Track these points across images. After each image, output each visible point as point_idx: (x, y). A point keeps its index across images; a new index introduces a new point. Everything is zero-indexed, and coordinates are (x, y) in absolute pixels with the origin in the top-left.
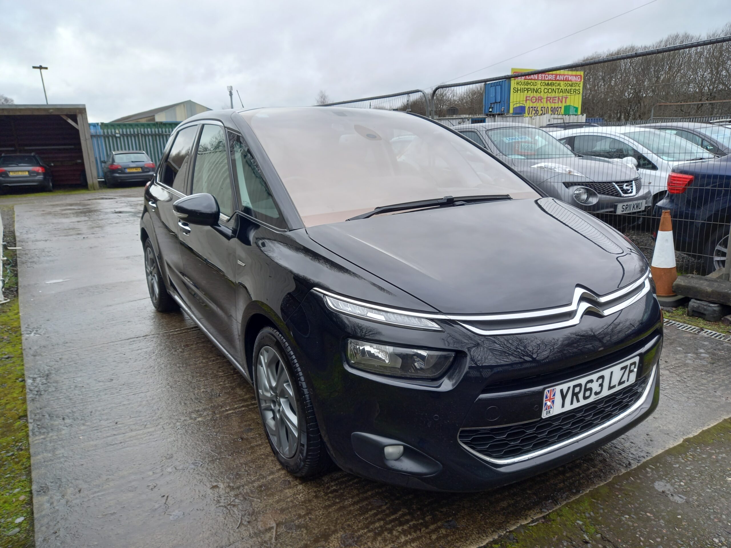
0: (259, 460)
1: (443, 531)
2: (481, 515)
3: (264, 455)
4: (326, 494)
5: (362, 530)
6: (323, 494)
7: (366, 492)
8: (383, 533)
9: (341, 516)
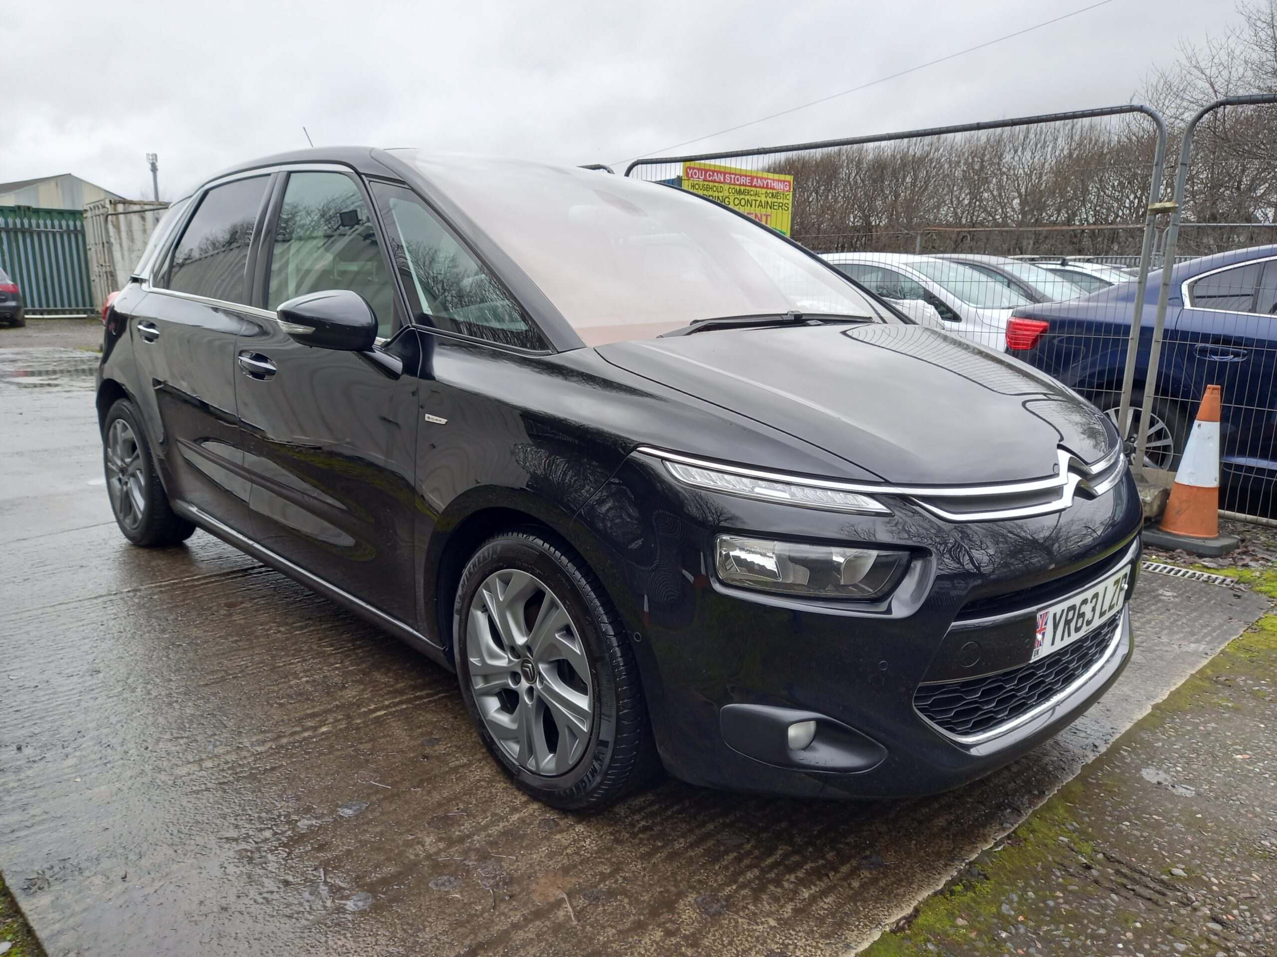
0: (477, 790)
1: (866, 874)
2: (914, 842)
3: (484, 780)
4: (634, 835)
5: (728, 886)
6: (627, 835)
7: (703, 824)
8: (767, 888)
9: (678, 867)
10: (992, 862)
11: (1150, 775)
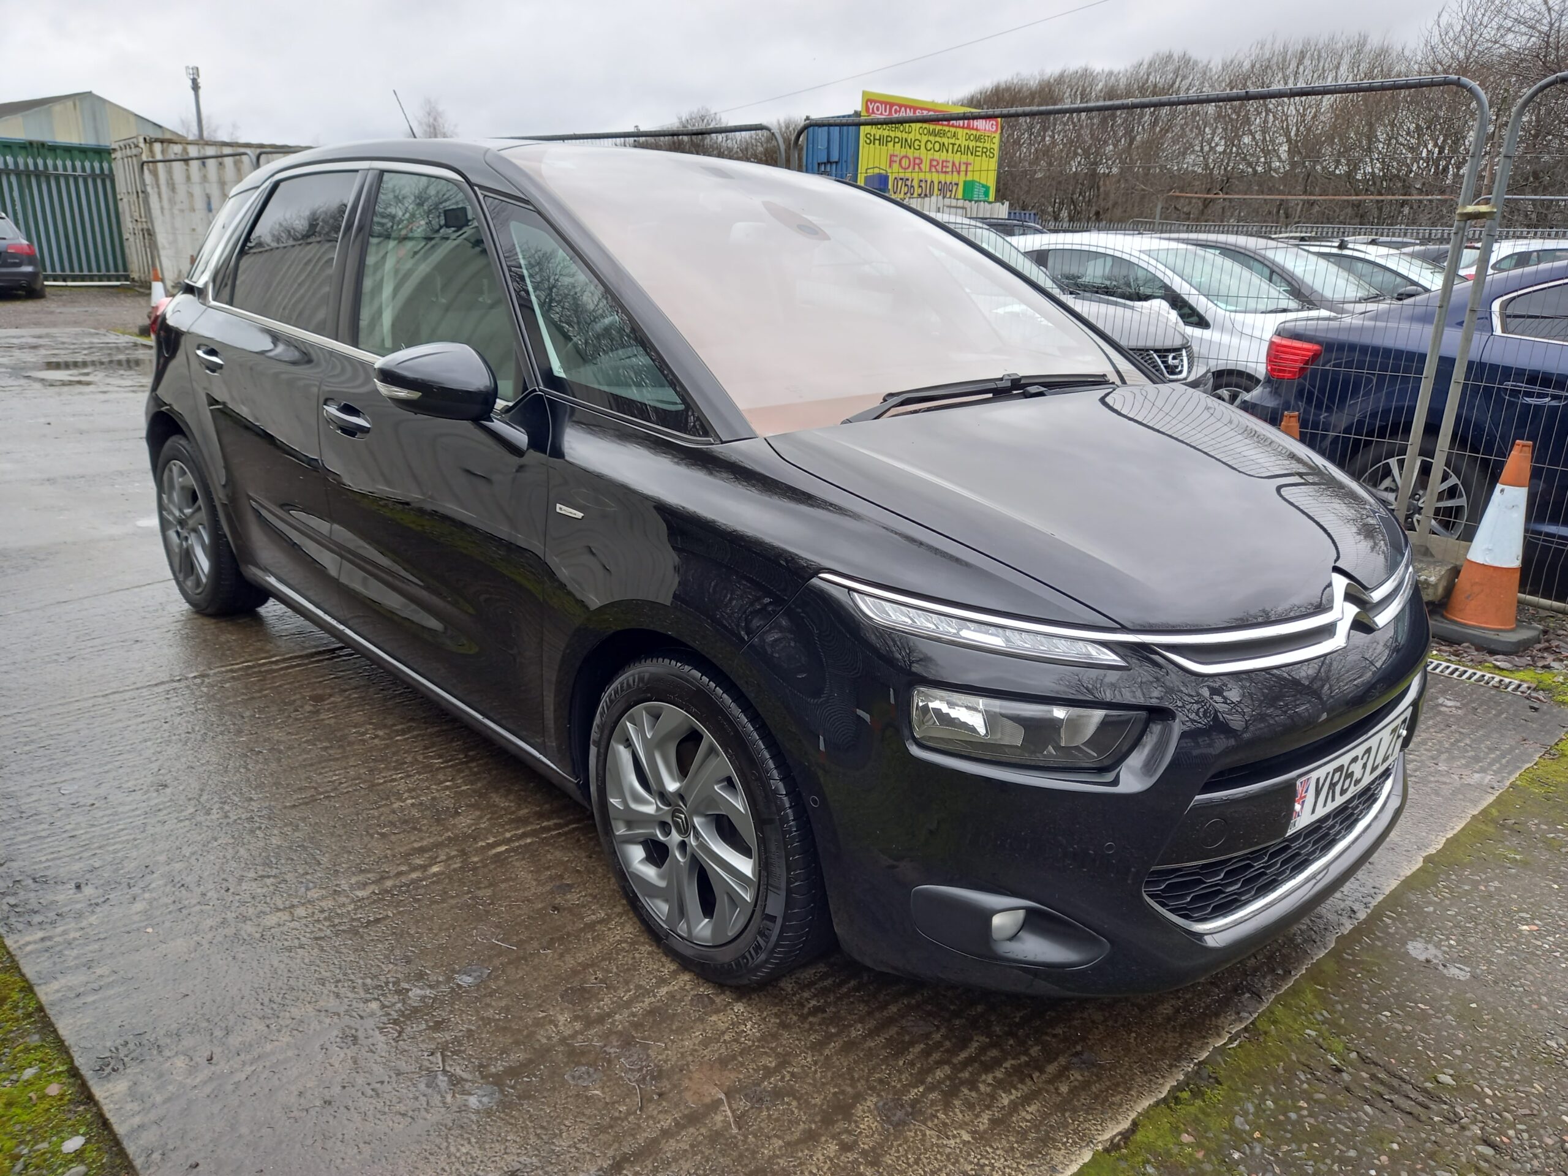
0: (618, 954)
1: (1076, 1076)
2: (1134, 1035)
3: (626, 942)
4: (803, 1018)
5: (914, 1087)
6: (795, 1018)
7: (883, 1007)
8: (960, 1090)
9: (855, 1062)
10: (1225, 1062)
11: (1417, 950)
